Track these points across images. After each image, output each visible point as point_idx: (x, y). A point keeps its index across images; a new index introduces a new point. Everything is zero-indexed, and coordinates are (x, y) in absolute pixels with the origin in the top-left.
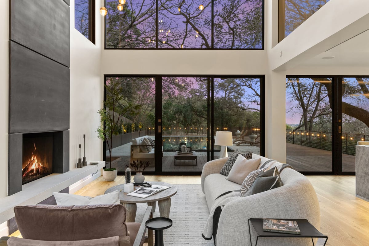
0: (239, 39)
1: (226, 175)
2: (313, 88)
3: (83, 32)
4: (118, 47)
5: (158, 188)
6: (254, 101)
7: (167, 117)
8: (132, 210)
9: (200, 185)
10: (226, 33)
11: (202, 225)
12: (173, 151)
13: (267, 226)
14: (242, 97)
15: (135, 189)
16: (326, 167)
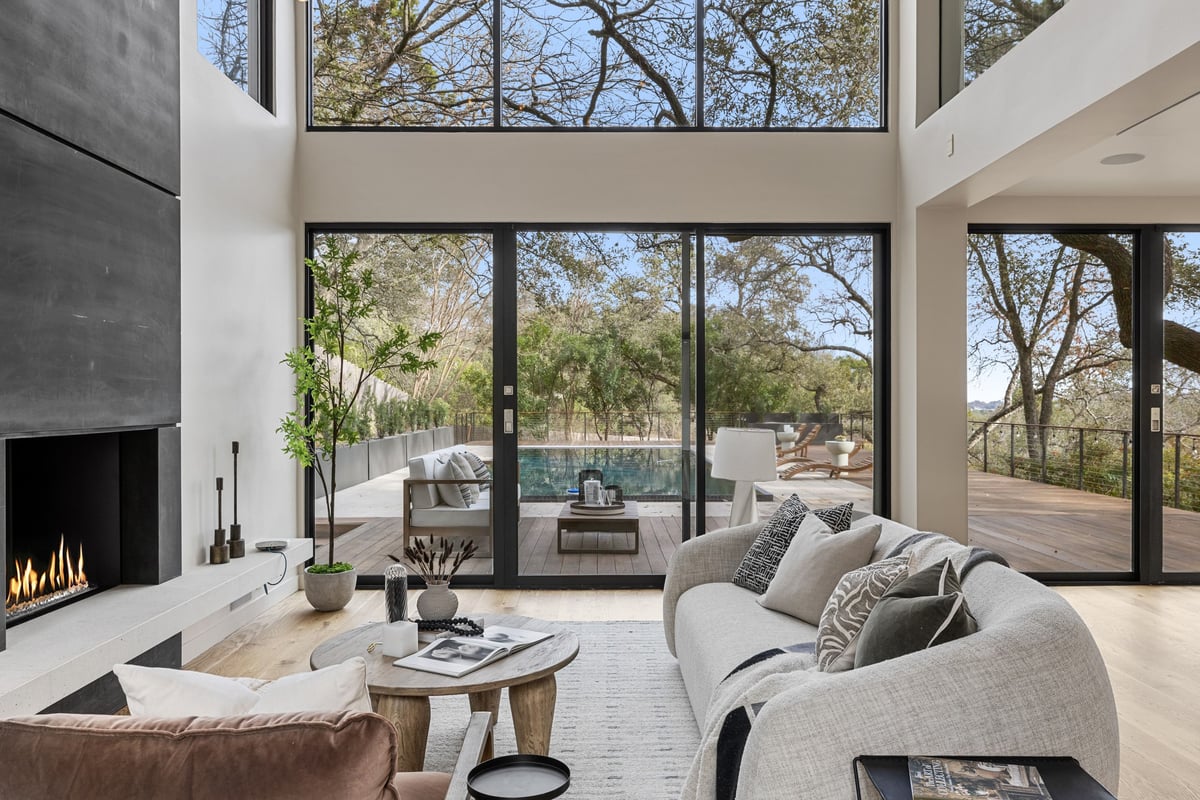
0: (792, 95)
1: (760, 589)
2: (1055, 270)
3: (229, 71)
4: (354, 125)
5: (506, 636)
6: (843, 321)
7: (531, 379)
8: (413, 721)
9: (659, 622)
10: (747, 73)
11: (673, 774)
12: (556, 501)
13: (927, 784)
14: (799, 305)
15: (422, 643)
16: (1111, 555)
